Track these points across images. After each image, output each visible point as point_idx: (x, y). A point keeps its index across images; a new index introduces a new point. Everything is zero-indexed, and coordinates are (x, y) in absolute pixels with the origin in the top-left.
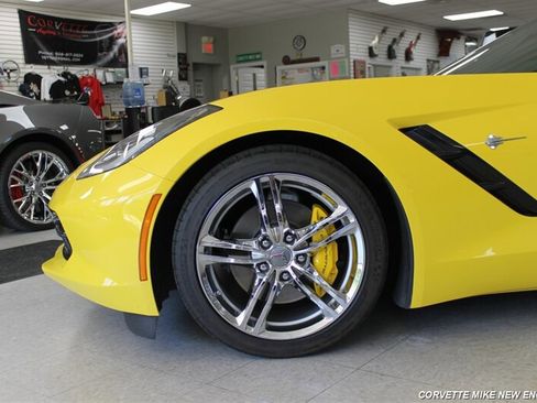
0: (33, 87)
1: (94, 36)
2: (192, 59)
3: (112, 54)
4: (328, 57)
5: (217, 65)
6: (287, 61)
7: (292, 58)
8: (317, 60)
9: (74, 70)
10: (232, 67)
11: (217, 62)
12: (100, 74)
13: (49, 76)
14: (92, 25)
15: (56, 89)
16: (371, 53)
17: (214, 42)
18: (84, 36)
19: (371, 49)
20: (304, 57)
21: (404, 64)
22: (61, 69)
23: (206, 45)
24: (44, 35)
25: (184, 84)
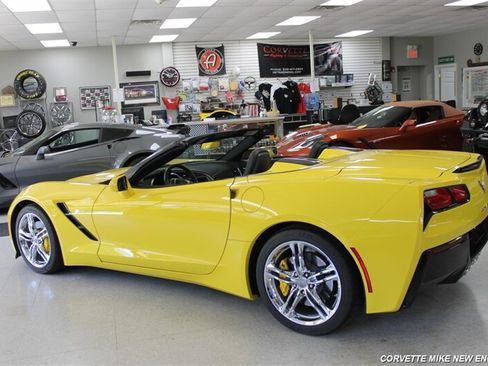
0: (265, 93)
2: (396, 64)
3: (326, 66)
5: (423, 67)
6: (470, 64)
7: (474, 62)
9: (295, 80)
10: (435, 67)
11: (421, 64)
13: (277, 84)
17: (418, 49)
18: (305, 56)
20: (482, 61)
22: (285, 80)
23: (411, 52)
24: (274, 58)
25: (388, 83)
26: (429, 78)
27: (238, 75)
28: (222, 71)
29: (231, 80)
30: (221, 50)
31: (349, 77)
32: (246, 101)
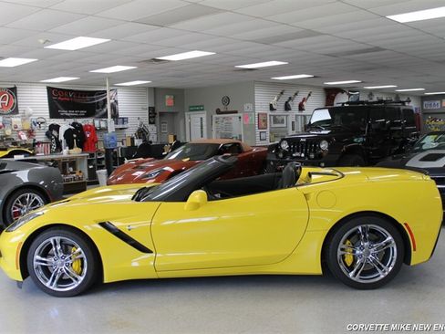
0: (55, 133)
1: (94, 99)
2: (158, 110)
3: (104, 110)
4: (243, 111)
5: (177, 113)
6: (219, 112)
7: (222, 110)
8: (236, 112)
9: (80, 121)
10: (186, 114)
11: (176, 111)
12: (97, 122)
13: (65, 125)
14: (92, 93)
15: (68, 134)
16: (272, 108)
17: (174, 99)
18: (88, 100)
19: (271, 105)
20: (229, 110)
21: (298, 113)
22: (72, 121)
23: (169, 100)
24: (62, 100)
25: (153, 126)
26: (182, 122)
27: (30, 116)
28: (15, 111)
29: (24, 120)
30: (13, 90)
31: (124, 120)
32: (37, 140)
